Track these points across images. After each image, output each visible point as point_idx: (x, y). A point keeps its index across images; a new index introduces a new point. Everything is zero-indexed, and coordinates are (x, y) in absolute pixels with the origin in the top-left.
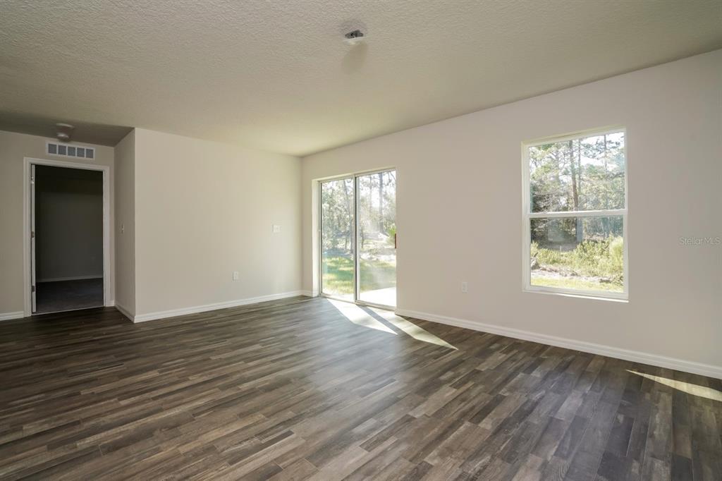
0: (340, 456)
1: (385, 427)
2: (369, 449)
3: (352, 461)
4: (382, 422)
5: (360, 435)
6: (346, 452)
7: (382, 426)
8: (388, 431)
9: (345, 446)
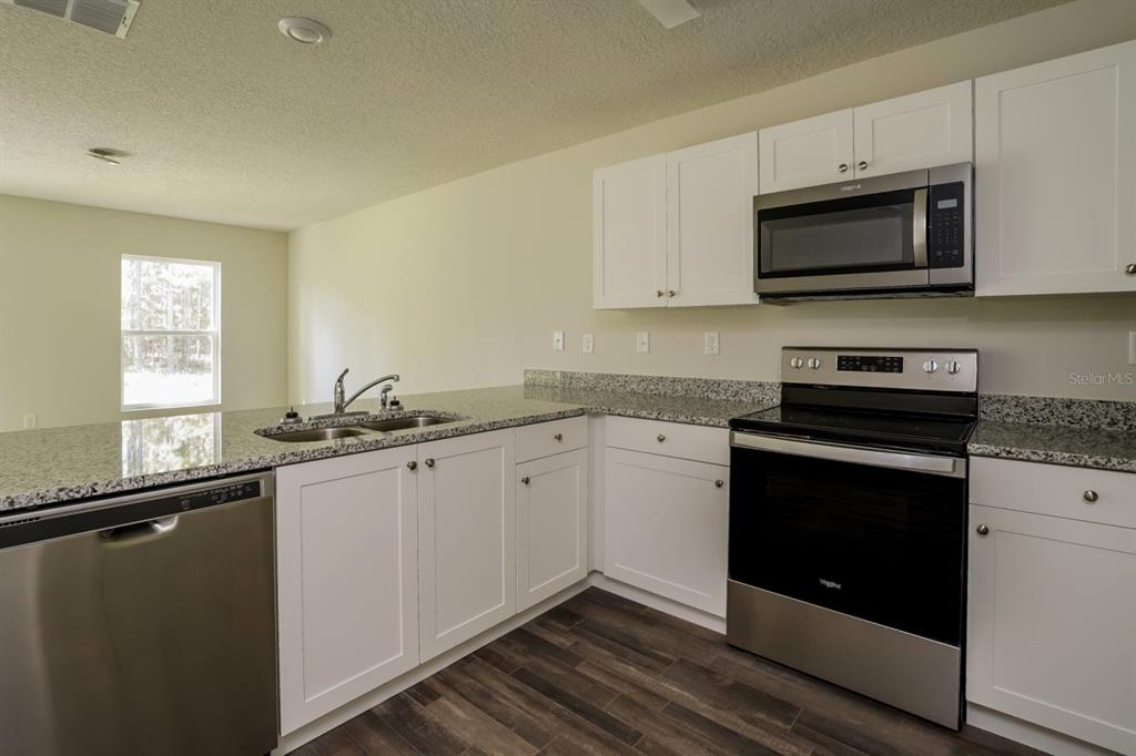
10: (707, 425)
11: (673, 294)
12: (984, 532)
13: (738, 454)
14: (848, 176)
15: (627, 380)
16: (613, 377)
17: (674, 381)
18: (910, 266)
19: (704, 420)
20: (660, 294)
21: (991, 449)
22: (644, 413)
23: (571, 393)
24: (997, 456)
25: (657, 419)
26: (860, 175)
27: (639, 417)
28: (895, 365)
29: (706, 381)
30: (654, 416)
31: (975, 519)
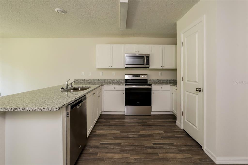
10: (122, 85)
11: (111, 66)
12: (153, 93)
13: (126, 89)
14: (136, 53)
15: (98, 80)
16: (96, 80)
17: (107, 80)
18: (144, 65)
19: (121, 85)
20: (109, 66)
21: (154, 84)
22: (112, 84)
23: (86, 83)
24: (154, 85)
25: (114, 85)
26: (138, 53)
27: (111, 85)
28: (139, 76)
29: (113, 80)
30: (113, 85)
31: (152, 92)
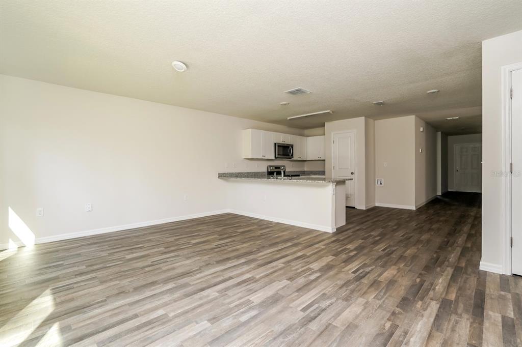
0: (265, 297)
1: (234, 314)
2: (249, 301)
3: (259, 295)
4: (236, 318)
5: (253, 309)
6: (262, 299)
7: (236, 315)
8: (233, 312)
9: (263, 302)
